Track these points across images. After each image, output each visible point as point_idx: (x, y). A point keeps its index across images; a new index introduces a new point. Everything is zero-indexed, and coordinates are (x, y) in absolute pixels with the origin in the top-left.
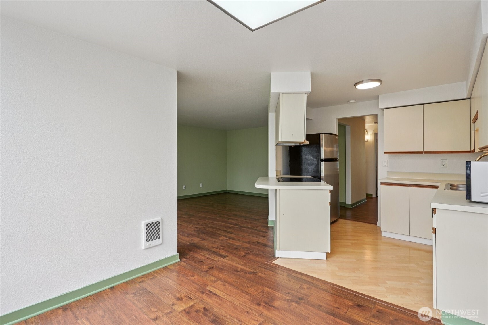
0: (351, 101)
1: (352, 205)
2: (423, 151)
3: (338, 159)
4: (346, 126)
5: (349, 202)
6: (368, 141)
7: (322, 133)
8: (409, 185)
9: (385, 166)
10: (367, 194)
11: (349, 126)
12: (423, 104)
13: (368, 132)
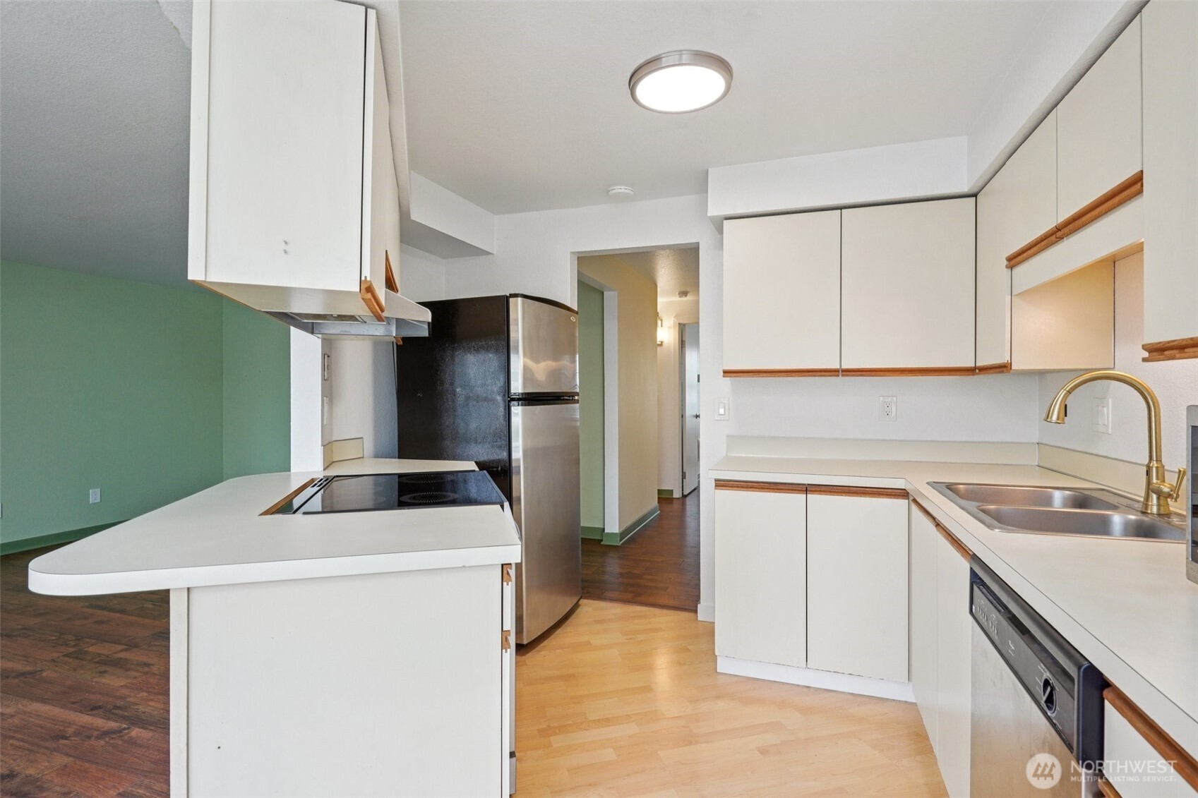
0: (620, 189)
1: (623, 535)
2: (839, 367)
3: (577, 394)
4: (605, 293)
5: (613, 526)
6: (661, 344)
7: (516, 295)
8: (807, 489)
9: (722, 417)
10: (660, 492)
11: (616, 293)
12: (841, 208)
13: (662, 320)
